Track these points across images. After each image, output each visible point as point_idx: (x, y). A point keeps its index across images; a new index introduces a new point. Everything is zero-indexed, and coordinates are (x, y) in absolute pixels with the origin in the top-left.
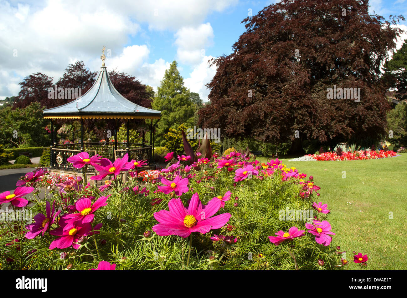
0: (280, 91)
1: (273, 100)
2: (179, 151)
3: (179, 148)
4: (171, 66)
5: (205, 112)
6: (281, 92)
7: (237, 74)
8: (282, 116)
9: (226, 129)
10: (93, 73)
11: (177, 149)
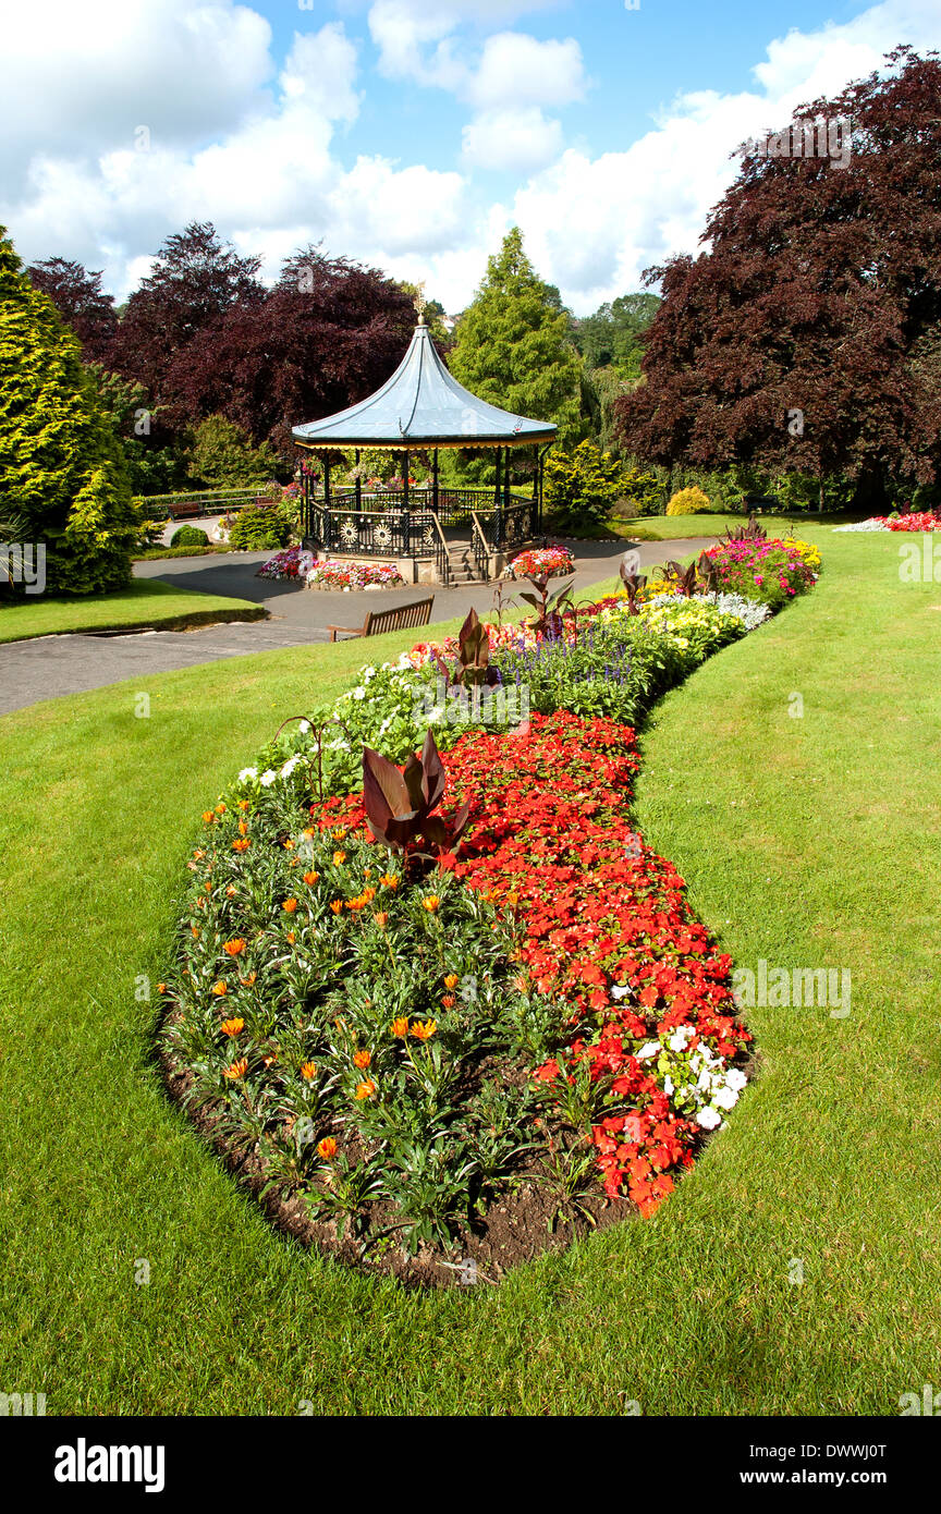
0: (825, 358)
1: (808, 382)
2: (577, 505)
3: (578, 497)
4: (507, 244)
5: (634, 405)
6: (829, 361)
7: (719, 313)
8: (827, 423)
9: (690, 450)
10: (248, 262)
11: (574, 501)
